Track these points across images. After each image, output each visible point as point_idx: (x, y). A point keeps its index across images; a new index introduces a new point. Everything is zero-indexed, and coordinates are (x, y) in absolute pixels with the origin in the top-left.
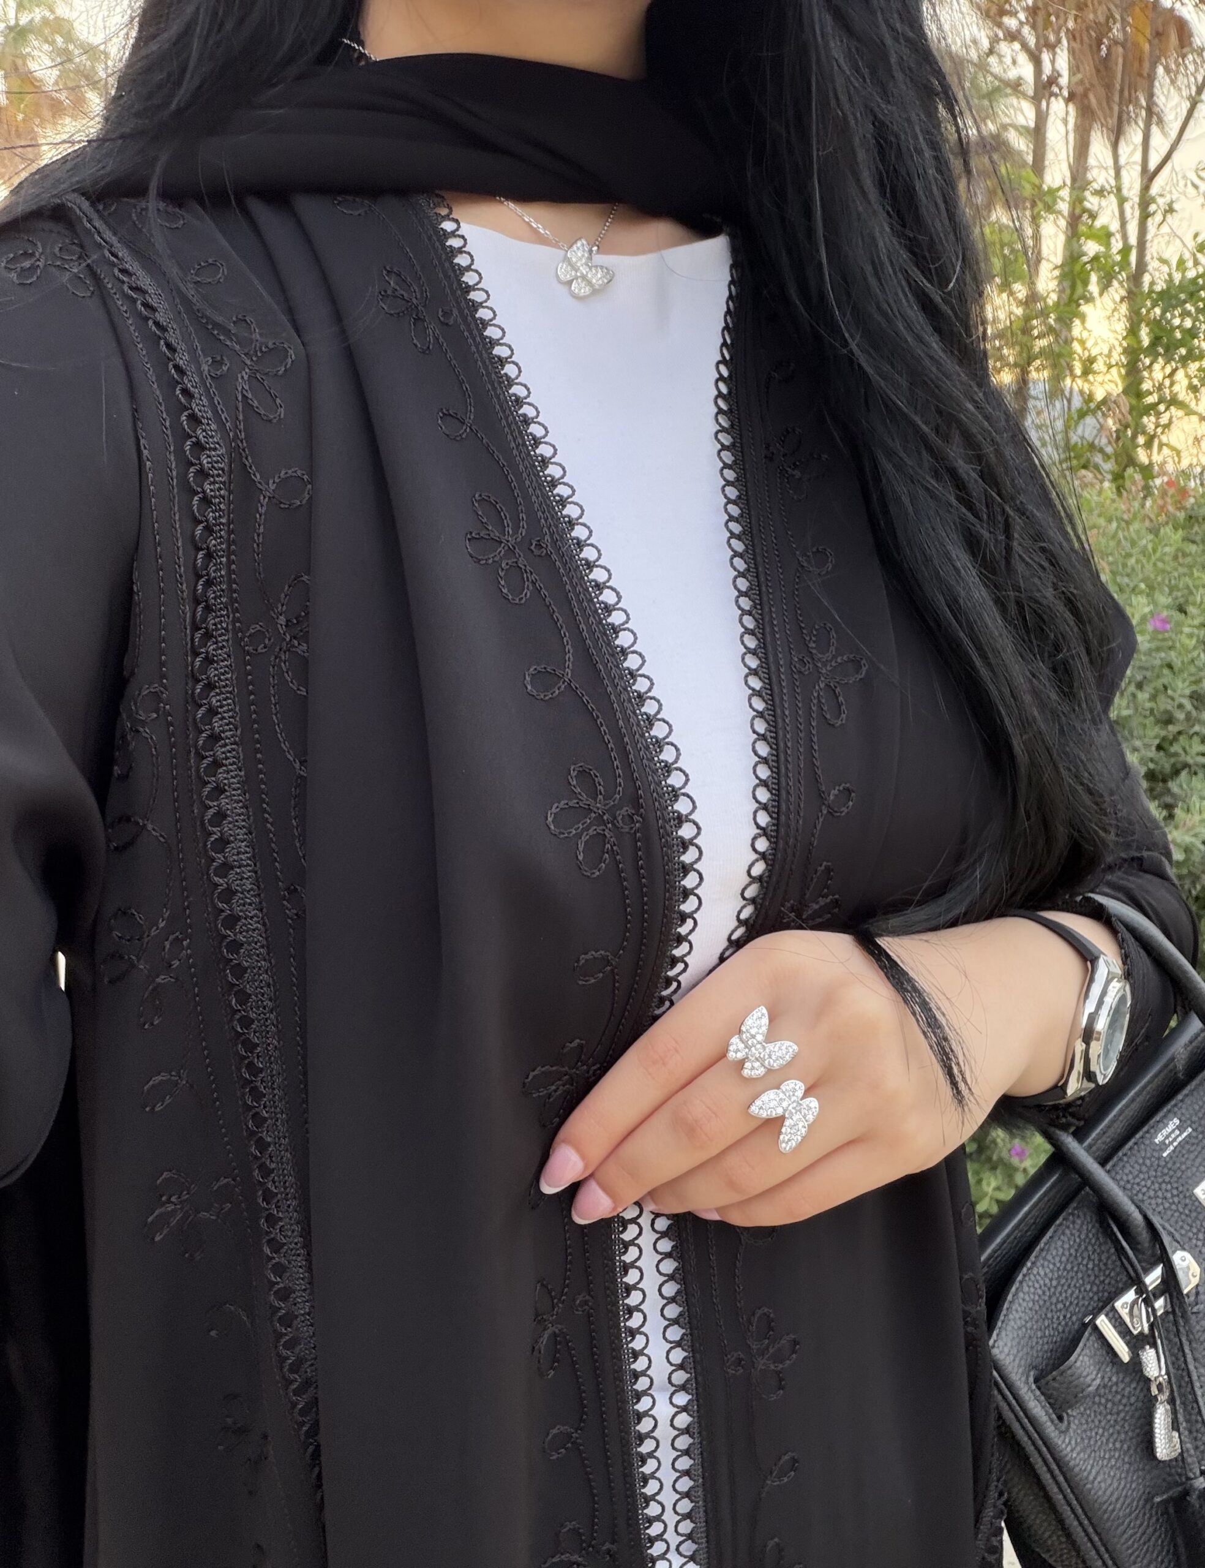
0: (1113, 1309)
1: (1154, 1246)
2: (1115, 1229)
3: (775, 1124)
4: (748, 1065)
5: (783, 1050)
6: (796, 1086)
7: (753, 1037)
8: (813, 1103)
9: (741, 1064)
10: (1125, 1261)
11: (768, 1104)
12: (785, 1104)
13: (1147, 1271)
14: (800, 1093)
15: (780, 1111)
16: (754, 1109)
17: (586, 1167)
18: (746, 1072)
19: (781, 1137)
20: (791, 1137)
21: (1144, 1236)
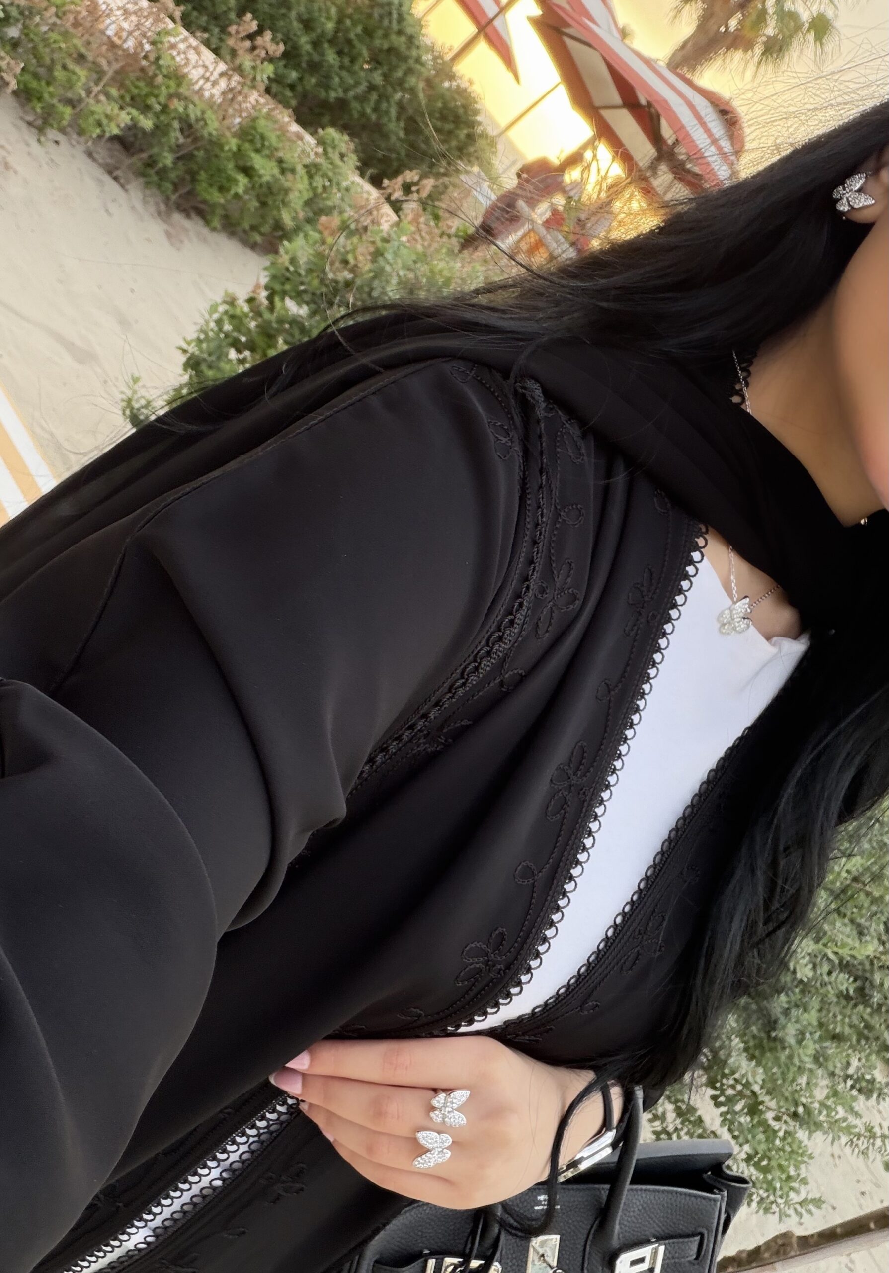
0: (443, 1259)
1: (489, 1249)
2: (480, 1226)
3: (421, 1150)
4: (437, 1112)
5: (458, 1119)
6: (448, 1140)
7: (452, 1103)
8: (448, 1154)
9: (433, 1109)
10: (469, 1242)
11: (426, 1138)
12: (435, 1145)
13: (477, 1258)
14: (447, 1145)
15: (430, 1146)
16: (420, 1135)
17: (307, 1070)
18: (432, 1115)
19: (419, 1159)
20: (425, 1163)
21: (489, 1241)
